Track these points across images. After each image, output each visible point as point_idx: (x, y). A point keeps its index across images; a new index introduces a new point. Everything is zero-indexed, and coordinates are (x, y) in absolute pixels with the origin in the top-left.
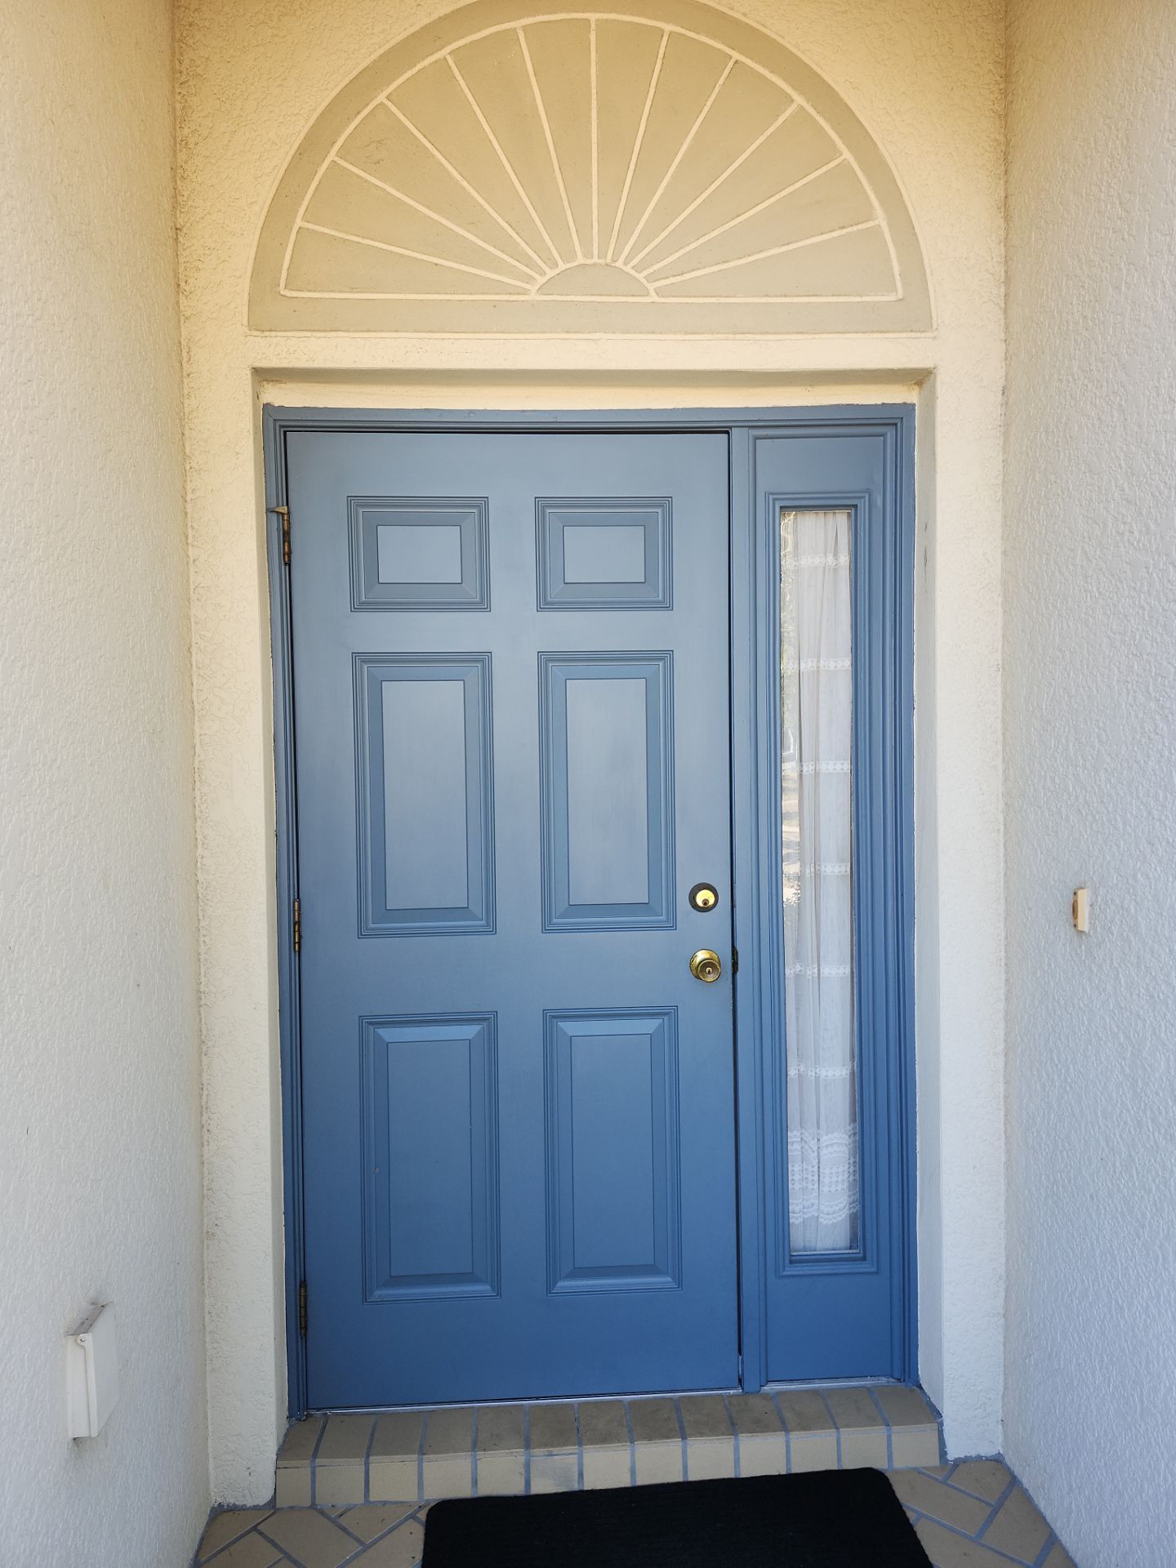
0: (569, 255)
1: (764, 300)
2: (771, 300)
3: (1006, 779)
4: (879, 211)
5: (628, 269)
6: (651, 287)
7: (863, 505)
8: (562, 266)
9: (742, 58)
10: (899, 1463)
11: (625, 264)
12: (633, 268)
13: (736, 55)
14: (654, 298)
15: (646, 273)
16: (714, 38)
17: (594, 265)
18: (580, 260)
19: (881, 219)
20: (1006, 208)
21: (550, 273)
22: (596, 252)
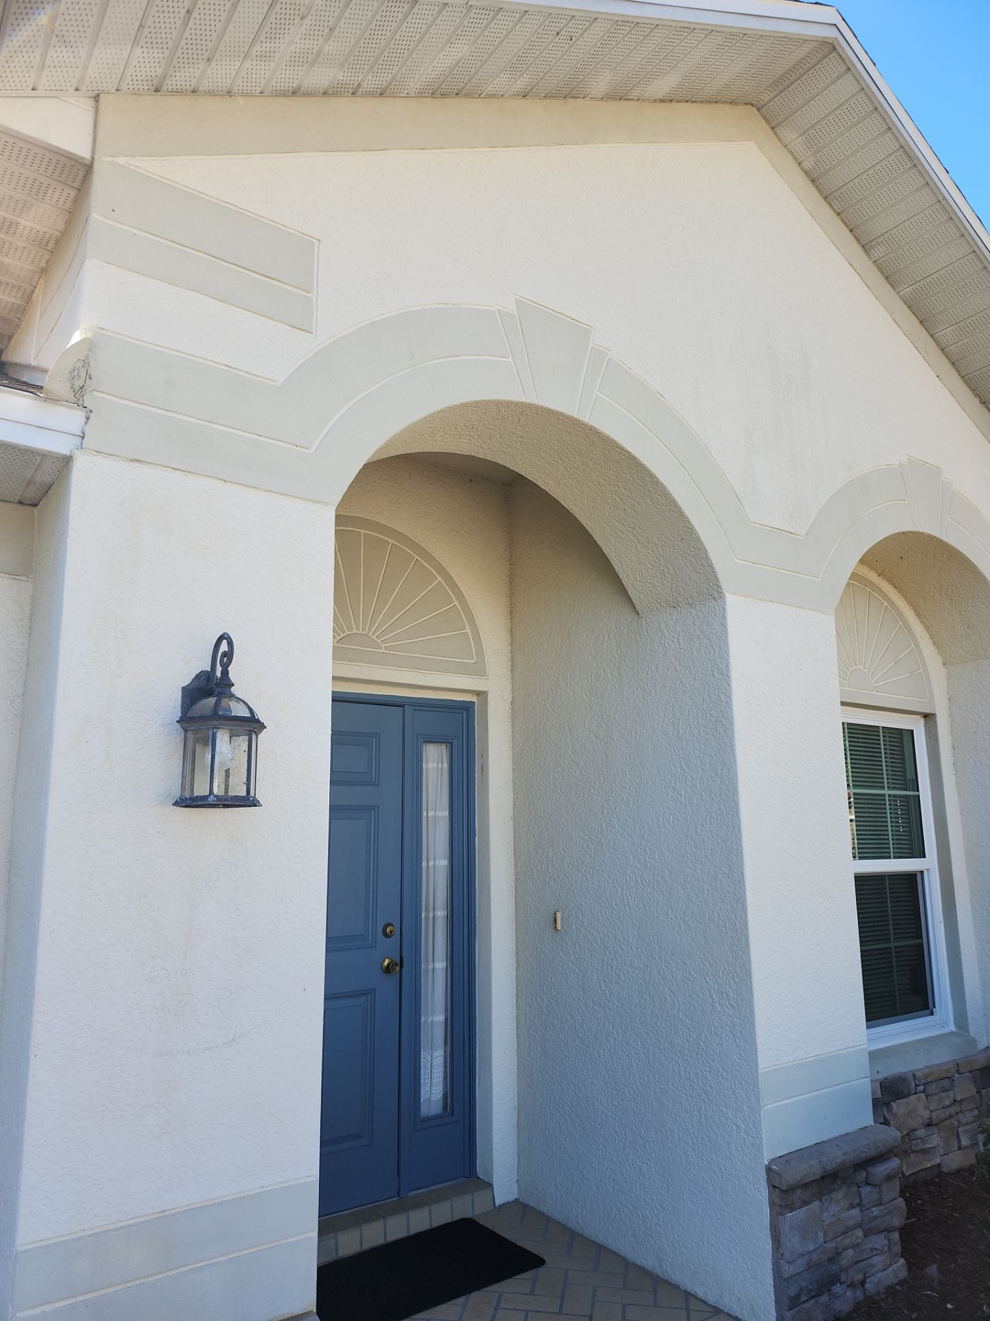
0: (349, 628)
1: (425, 656)
2: (429, 657)
3: (516, 866)
4: (468, 627)
5: (374, 637)
6: (383, 646)
7: (455, 743)
8: (347, 633)
9: (419, 559)
10: (477, 1212)
11: (373, 635)
12: (376, 637)
13: (417, 557)
14: (384, 650)
15: (381, 640)
16: (409, 549)
17: (360, 634)
18: (355, 631)
19: (468, 630)
20: (512, 631)
21: (343, 635)
22: (361, 628)
